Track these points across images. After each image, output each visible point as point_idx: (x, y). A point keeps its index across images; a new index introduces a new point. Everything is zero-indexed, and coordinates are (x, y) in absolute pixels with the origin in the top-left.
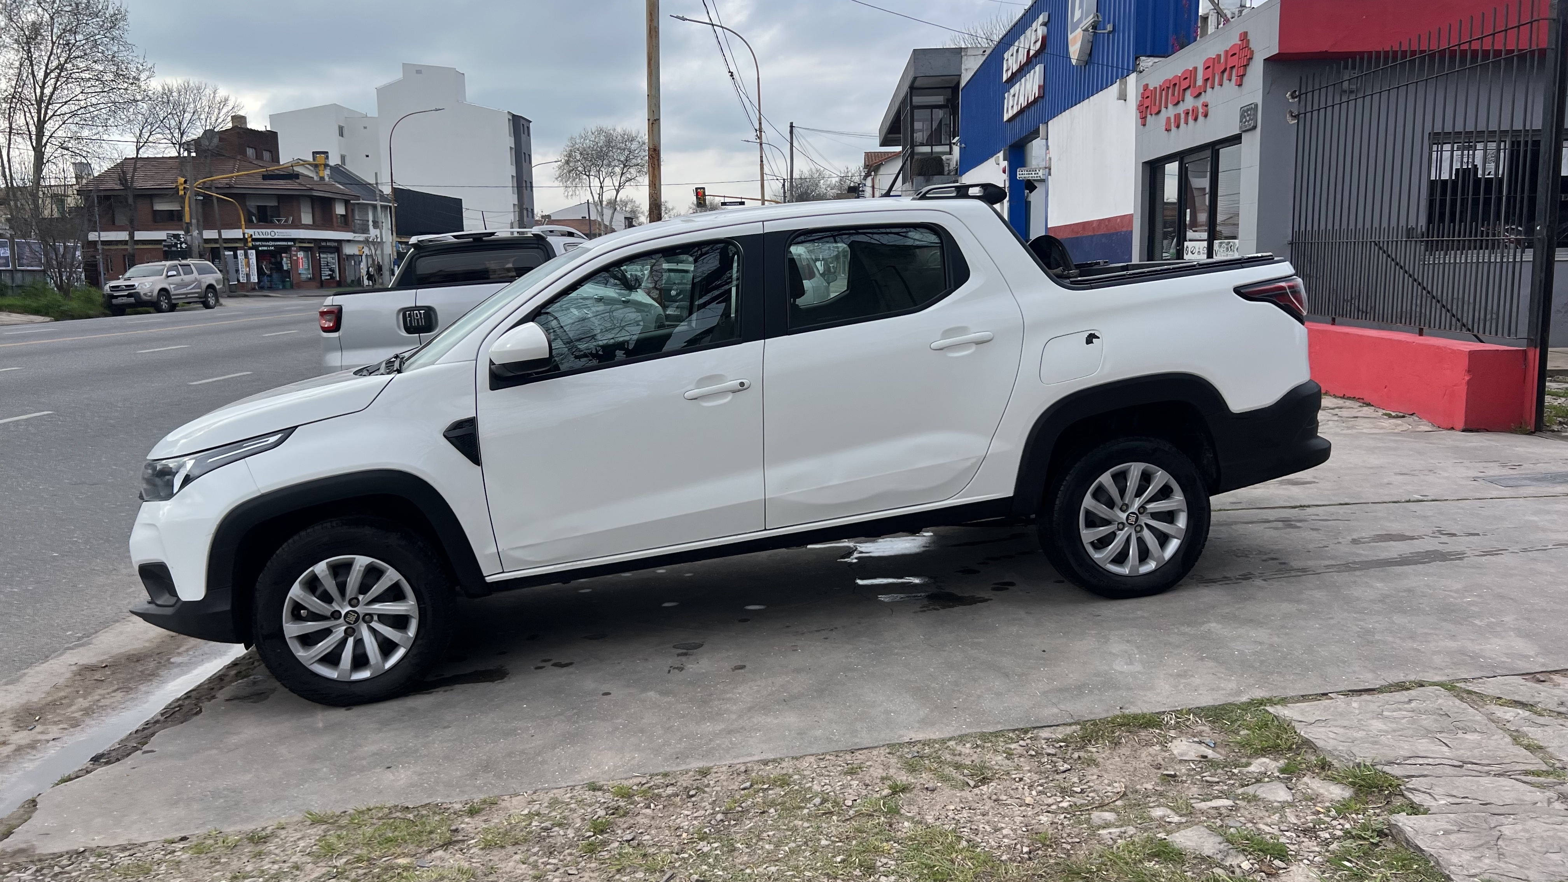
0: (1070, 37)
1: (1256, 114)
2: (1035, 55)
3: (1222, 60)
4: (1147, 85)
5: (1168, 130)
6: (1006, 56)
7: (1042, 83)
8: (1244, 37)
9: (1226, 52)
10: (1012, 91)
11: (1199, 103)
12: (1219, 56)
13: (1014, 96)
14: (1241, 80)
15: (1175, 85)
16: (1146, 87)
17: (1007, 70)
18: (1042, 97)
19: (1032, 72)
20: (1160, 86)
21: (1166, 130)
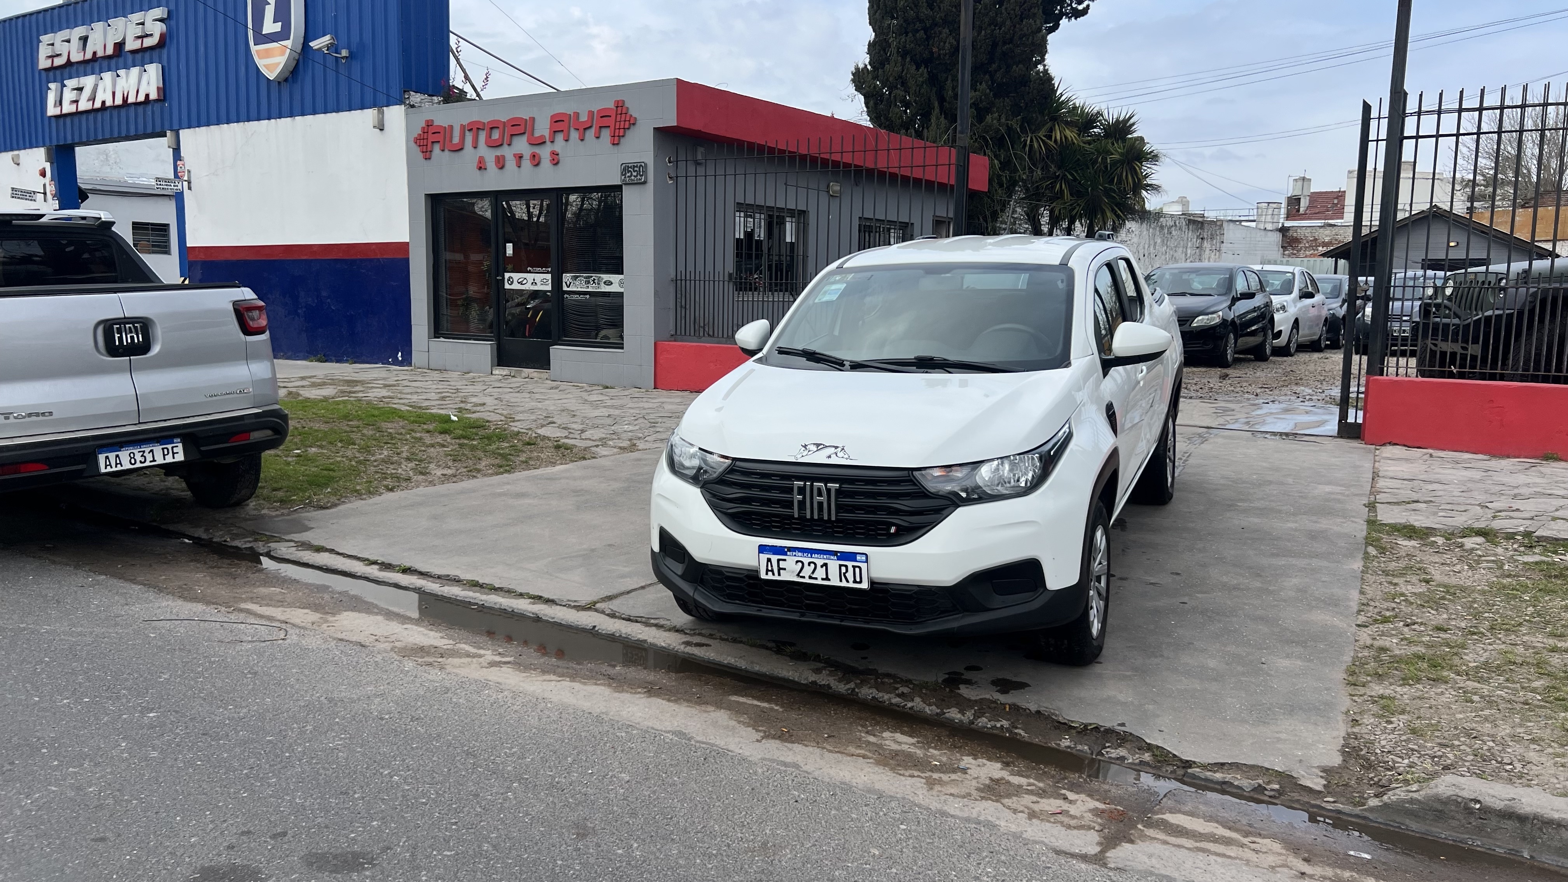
0: (254, 48)
1: (645, 172)
2: (134, 52)
3: (584, 118)
4: (432, 121)
6: (45, 39)
7: (161, 85)
8: (620, 105)
9: (591, 113)
10: (71, 83)
11: (545, 152)
12: (577, 114)
13: (80, 89)
14: (619, 140)
15: (492, 128)
16: (429, 124)
17: (52, 57)
18: (164, 100)
19: (135, 71)
20: (463, 127)
21: (480, 168)
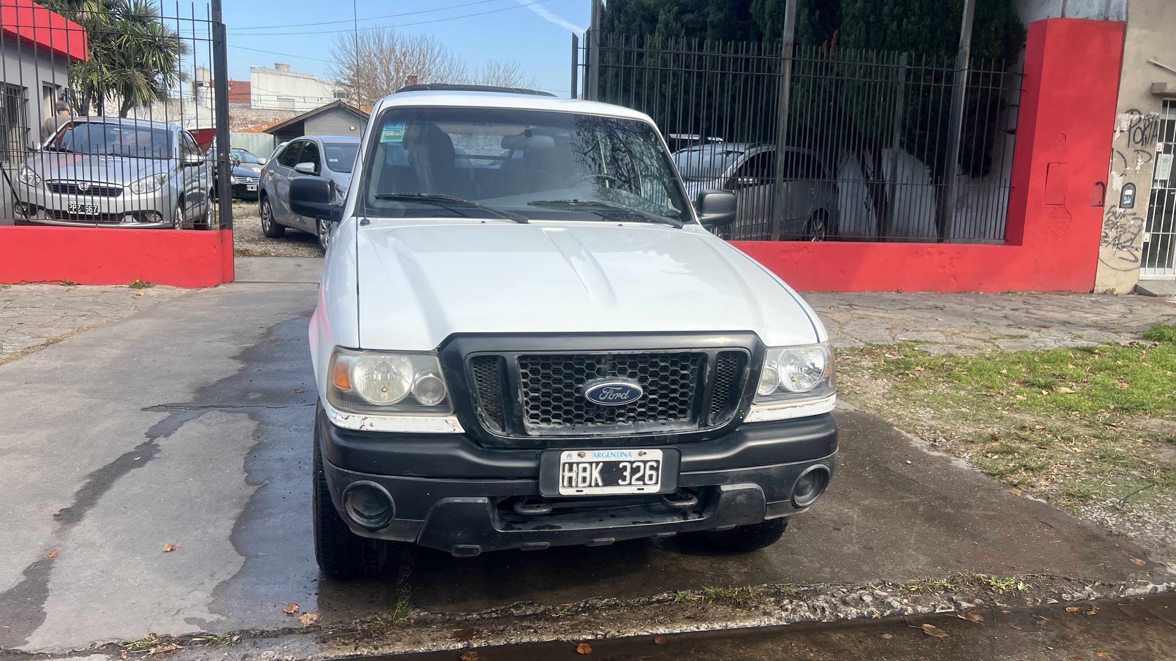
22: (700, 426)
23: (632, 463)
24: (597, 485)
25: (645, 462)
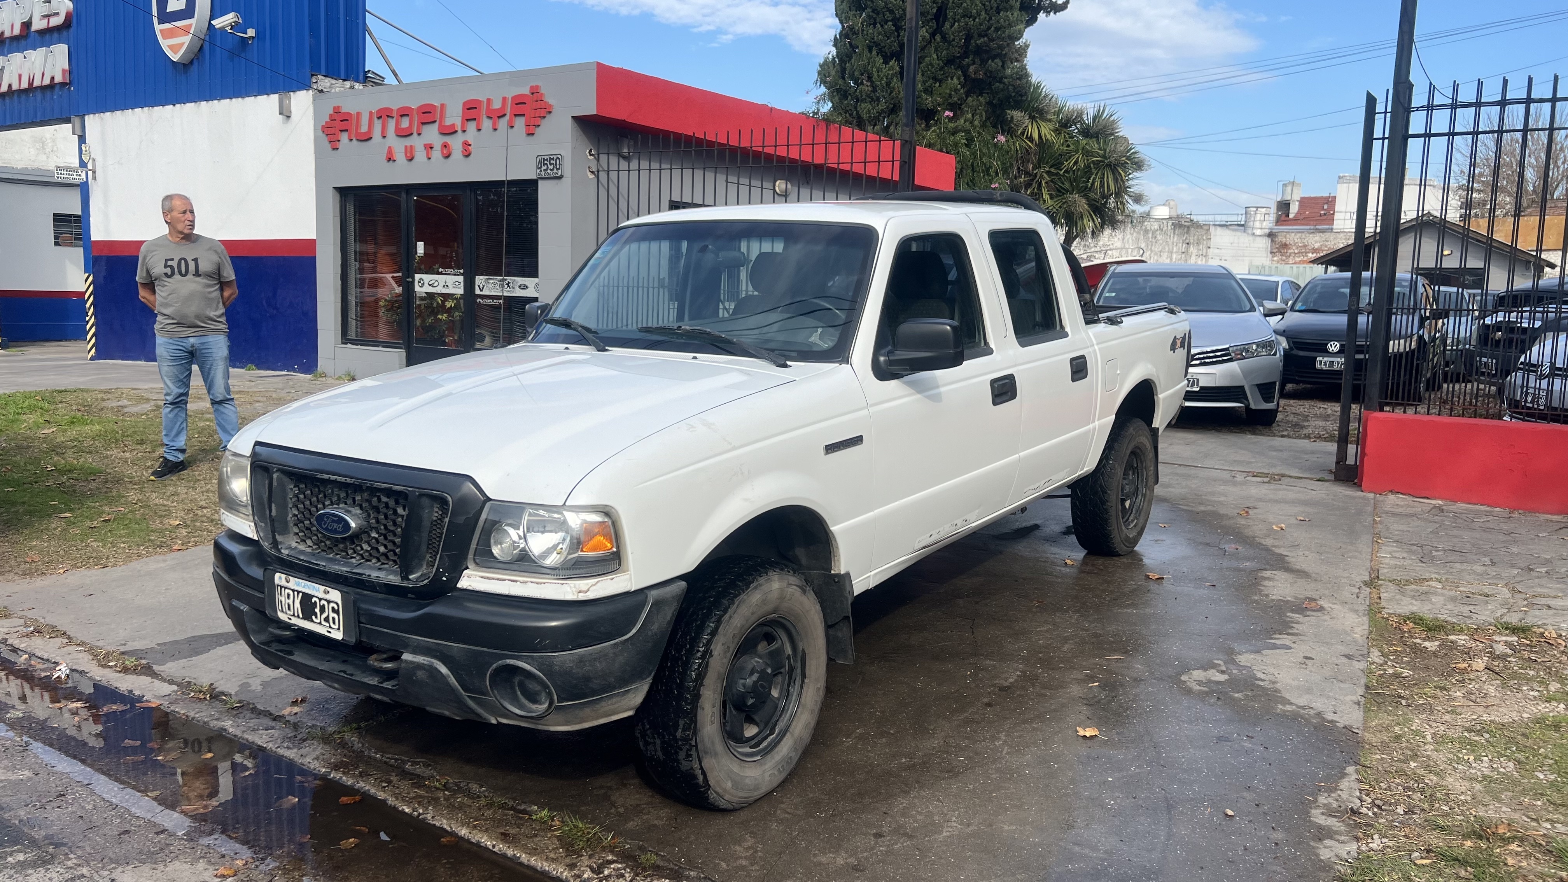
0: (158, 27)
1: (562, 165)
3: (497, 105)
4: (339, 107)
5: (390, 159)
7: (67, 67)
8: (535, 91)
9: (504, 100)
11: (456, 143)
12: (489, 101)
14: (534, 130)
15: (401, 116)
16: (337, 110)
18: (70, 84)
20: (371, 114)
21: (389, 160)
22: (403, 579)
23: (320, 599)
24: (298, 616)
25: (329, 602)
